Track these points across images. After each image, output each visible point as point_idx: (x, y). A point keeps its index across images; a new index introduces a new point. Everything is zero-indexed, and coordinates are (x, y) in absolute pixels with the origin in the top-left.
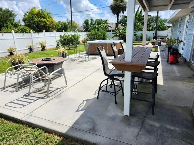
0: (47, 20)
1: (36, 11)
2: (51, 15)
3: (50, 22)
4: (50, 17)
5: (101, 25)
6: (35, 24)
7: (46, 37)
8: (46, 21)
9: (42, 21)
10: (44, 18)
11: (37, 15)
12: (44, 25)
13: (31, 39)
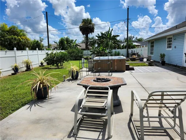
0: (21, 37)
1: (8, 28)
2: (25, 33)
3: (25, 40)
4: (24, 35)
5: (71, 45)
6: (7, 42)
7: (29, 55)
8: (21, 39)
9: (15, 39)
10: (18, 35)
11: (8, 31)
12: (18, 43)
13: (14, 58)
